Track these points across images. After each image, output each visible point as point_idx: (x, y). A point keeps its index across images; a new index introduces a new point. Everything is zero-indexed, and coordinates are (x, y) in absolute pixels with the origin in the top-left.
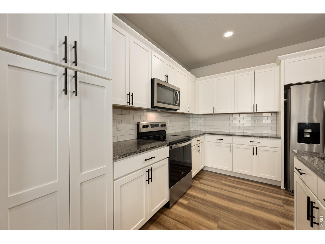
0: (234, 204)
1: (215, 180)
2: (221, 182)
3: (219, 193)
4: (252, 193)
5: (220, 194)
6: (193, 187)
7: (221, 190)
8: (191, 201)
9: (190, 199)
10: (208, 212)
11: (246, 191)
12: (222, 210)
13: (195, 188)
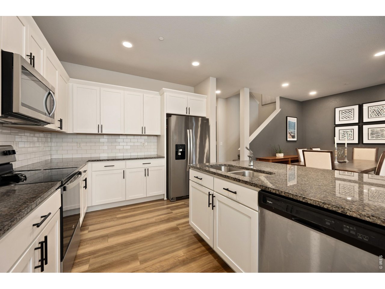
0: (141, 232)
1: (107, 218)
2: (116, 218)
3: (120, 230)
4: (149, 214)
5: (123, 230)
6: (84, 242)
7: (122, 225)
8: (92, 261)
9: (89, 259)
10: (122, 256)
11: (144, 214)
12: (135, 244)
13: (88, 241)
